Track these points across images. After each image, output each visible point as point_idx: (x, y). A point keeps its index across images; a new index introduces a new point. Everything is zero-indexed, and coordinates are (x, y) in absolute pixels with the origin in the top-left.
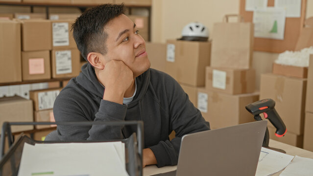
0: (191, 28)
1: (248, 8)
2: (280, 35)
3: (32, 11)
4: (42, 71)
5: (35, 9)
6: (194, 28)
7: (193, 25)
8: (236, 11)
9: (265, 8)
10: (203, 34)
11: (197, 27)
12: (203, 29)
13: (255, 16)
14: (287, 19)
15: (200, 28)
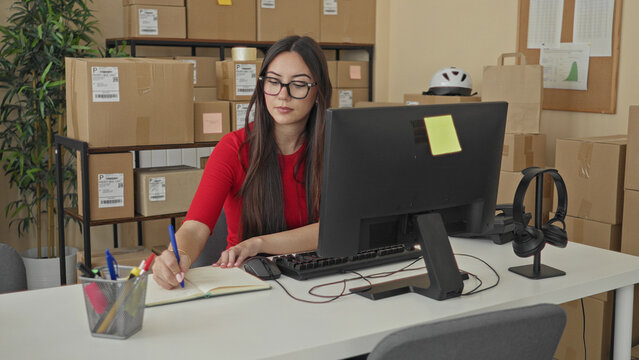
0: (446, 76)
1: (531, 45)
2: (582, 84)
3: (194, 54)
4: (219, 130)
5: (198, 50)
6: (450, 75)
7: (449, 72)
8: (513, 49)
9: (558, 45)
10: (464, 85)
11: (456, 73)
12: (464, 77)
13: (543, 55)
14: (591, 59)
15: (460, 76)
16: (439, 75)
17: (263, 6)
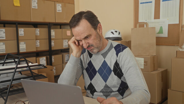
0: (112, 33)
1: (140, 20)
2: (165, 35)
10: (119, 36)
11: (116, 32)
12: (119, 33)
14: (169, 25)
16: (110, 32)
17: (33, 7)
